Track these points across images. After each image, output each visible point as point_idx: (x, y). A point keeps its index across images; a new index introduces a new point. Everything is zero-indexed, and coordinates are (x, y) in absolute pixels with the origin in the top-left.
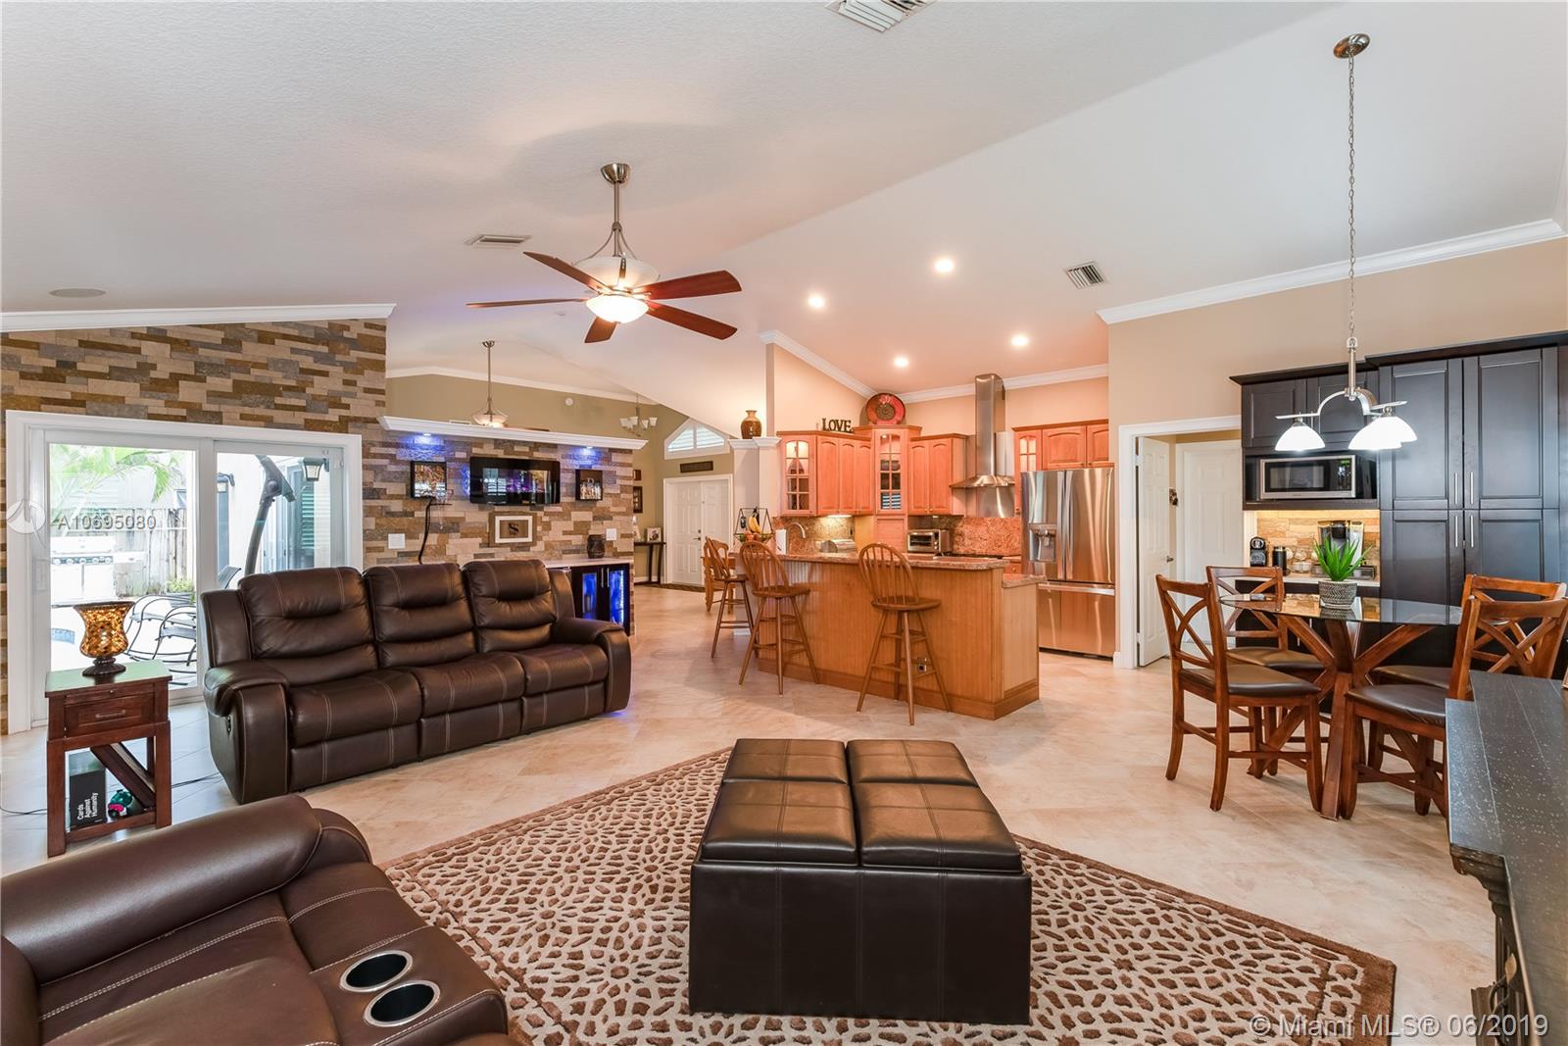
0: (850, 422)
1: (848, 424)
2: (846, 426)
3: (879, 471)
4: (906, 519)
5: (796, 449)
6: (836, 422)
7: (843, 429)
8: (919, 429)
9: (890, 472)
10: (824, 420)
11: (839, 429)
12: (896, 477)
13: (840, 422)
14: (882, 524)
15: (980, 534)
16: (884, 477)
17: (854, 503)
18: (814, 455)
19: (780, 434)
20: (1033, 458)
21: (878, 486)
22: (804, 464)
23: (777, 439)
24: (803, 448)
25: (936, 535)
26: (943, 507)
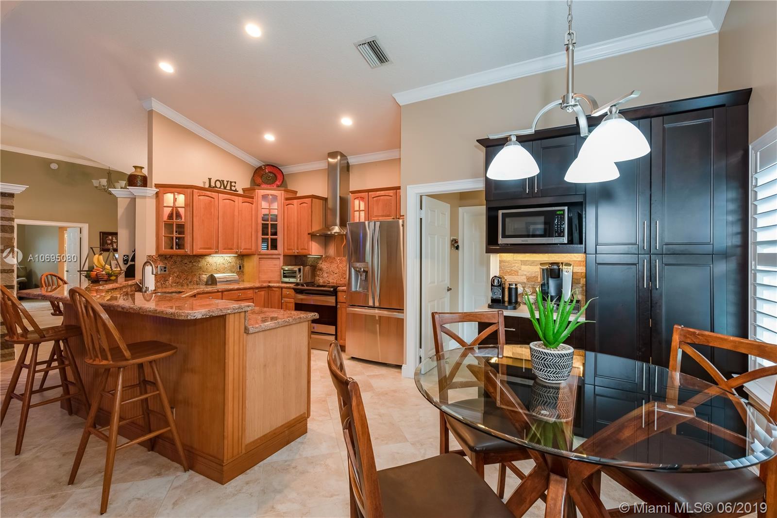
0: (235, 183)
1: (233, 184)
2: (231, 186)
3: (260, 222)
4: (282, 258)
5: (175, 200)
6: (222, 182)
7: (228, 188)
8: (296, 192)
9: (269, 223)
10: (210, 179)
11: (225, 188)
12: (274, 226)
13: (225, 183)
14: (263, 262)
15: (332, 269)
16: (265, 227)
17: (235, 246)
18: (189, 204)
19: (157, 186)
20: (362, 214)
21: (260, 233)
22: (182, 211)
23: (155, 190)
24: (181, 199)
25: (300, 270)
26: (305, 249)
